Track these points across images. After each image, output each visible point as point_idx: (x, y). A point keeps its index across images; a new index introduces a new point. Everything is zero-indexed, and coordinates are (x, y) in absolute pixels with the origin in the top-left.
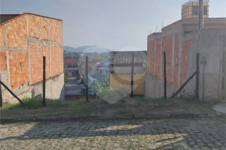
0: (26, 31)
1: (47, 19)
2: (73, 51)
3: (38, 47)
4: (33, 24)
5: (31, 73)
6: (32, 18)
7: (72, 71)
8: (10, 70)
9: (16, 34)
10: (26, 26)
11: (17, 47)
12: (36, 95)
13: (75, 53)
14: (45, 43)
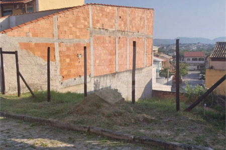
0: (89, 23)
1: (125, 9)
2: (208, 43)
3: (107, 39)
4: (101, 15)
5: (94, 66)
6: (98, 8)
7: (198, 65)
8: (61, 61)
9: (71, 25)
10: (89, 18)
11: (73, 39)
12: (101, 88)
13: (210, 45)
14: (119, 35)
